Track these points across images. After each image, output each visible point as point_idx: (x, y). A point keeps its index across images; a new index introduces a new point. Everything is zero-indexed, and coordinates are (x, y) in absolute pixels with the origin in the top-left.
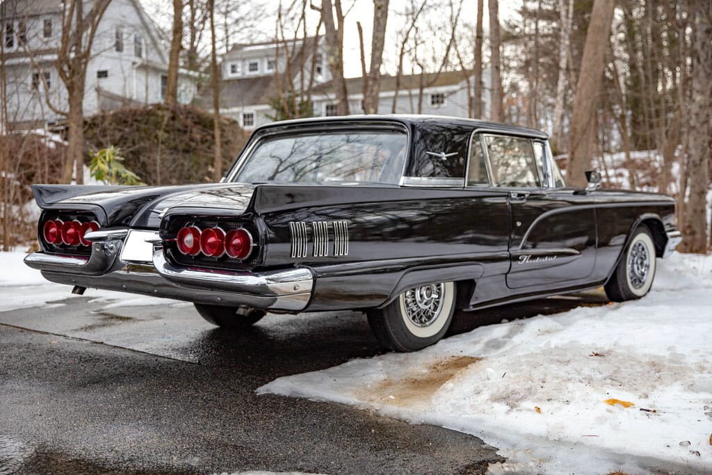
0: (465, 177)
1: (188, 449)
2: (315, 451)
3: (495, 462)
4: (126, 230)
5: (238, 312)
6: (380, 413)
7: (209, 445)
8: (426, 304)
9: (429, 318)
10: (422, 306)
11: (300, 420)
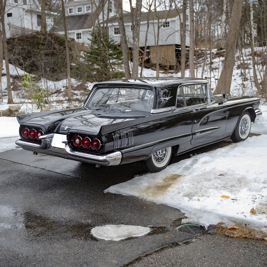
0: (175, 106)
1: (86, 216)
2: (126, 216)
3: (184, 218)
4: (53, 134)
5: (96, 167)
6: (146, 200)
7: (93, 215)
8: (161, 155)
9: (162, 160)
10: (160, 156)
11: (120, 203)
